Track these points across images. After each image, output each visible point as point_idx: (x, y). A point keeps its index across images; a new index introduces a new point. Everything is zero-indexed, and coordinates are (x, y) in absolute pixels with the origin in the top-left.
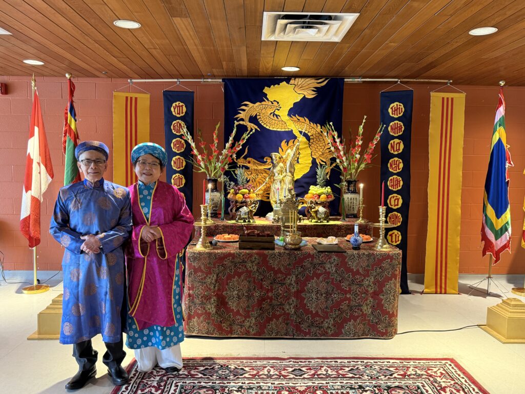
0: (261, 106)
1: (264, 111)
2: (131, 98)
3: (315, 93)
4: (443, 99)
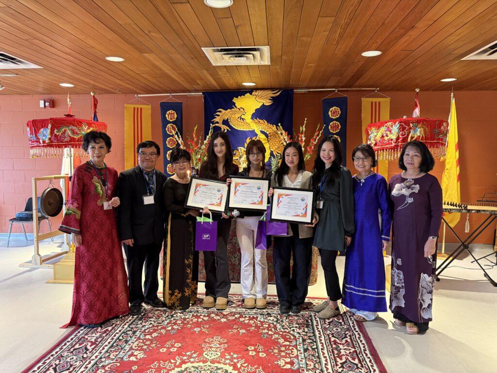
0: (231, 112)
1: (233, 116)
2: (138, 108)
3: (271, 101)
4: (372, 103)
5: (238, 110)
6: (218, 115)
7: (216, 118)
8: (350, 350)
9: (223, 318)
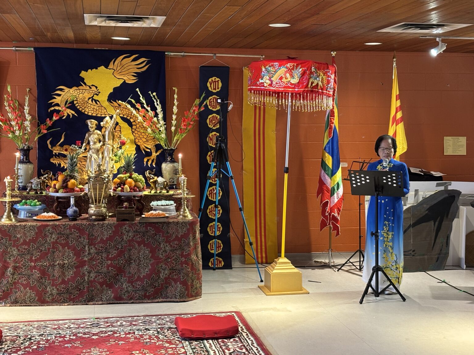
0: (78, 91)
1: (81, 96)
3: (136, 78)
5: (88, 88)
6: (59, 95)
7: (55, 98)
8: (238, 345)
9: (93, 336)
